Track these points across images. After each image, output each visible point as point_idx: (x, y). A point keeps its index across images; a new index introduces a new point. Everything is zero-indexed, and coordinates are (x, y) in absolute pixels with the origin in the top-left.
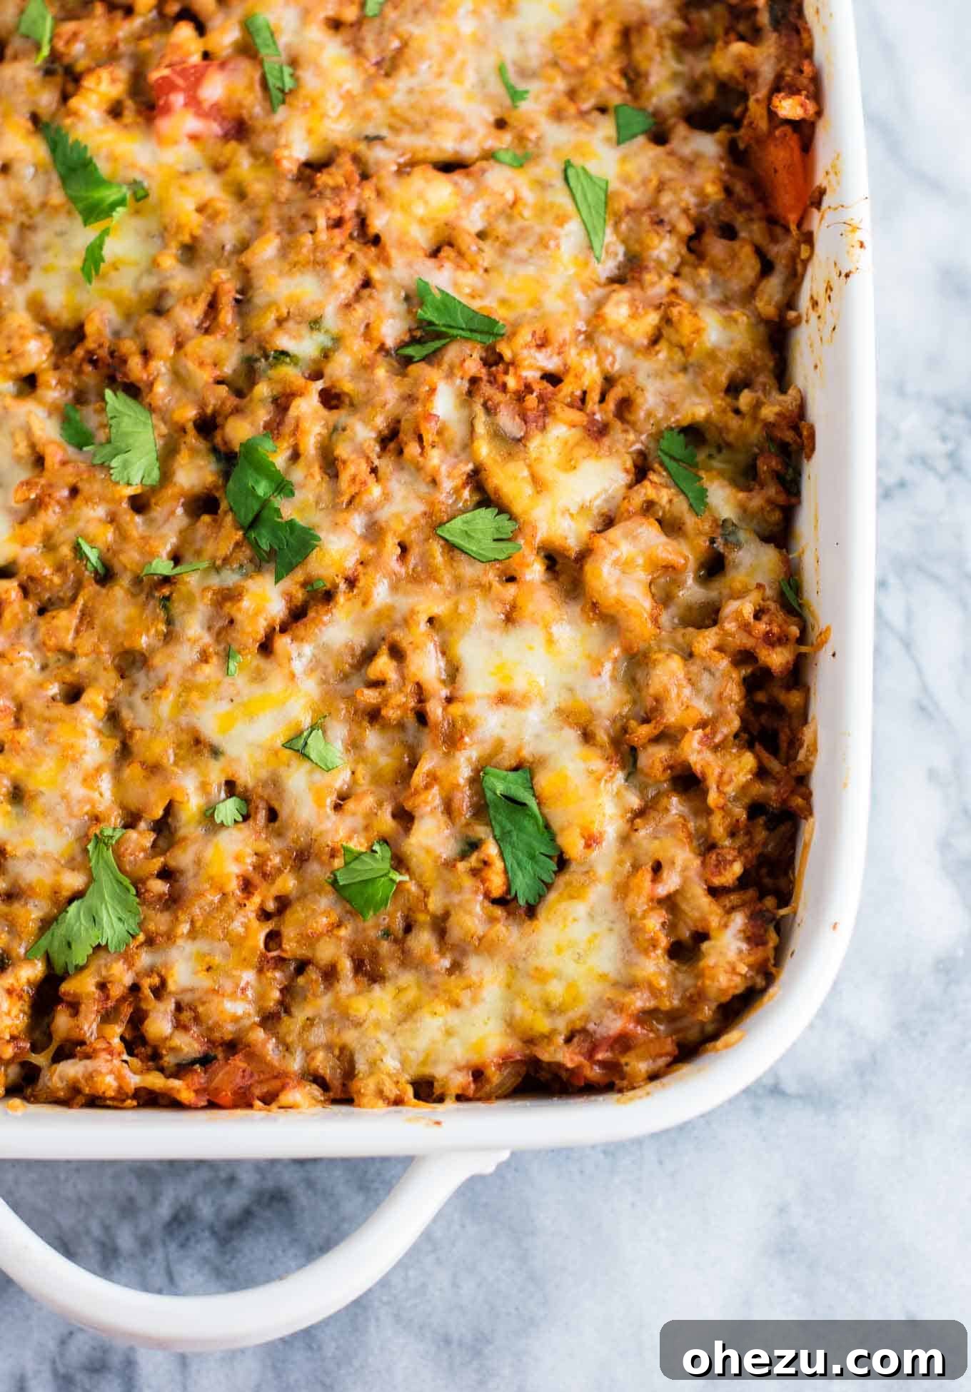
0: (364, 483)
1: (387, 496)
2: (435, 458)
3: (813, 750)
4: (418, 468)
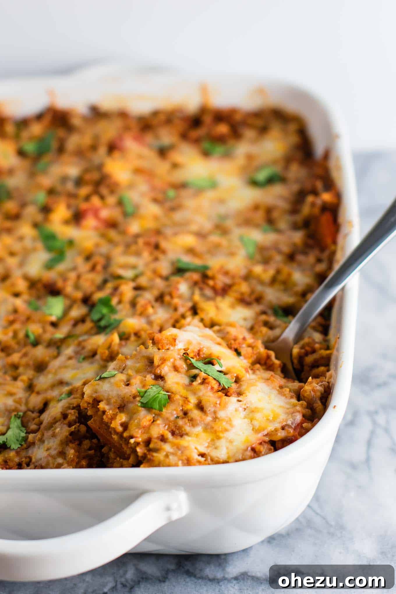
0: (146, 308)
1: (155, 313)
4: (169, 304)
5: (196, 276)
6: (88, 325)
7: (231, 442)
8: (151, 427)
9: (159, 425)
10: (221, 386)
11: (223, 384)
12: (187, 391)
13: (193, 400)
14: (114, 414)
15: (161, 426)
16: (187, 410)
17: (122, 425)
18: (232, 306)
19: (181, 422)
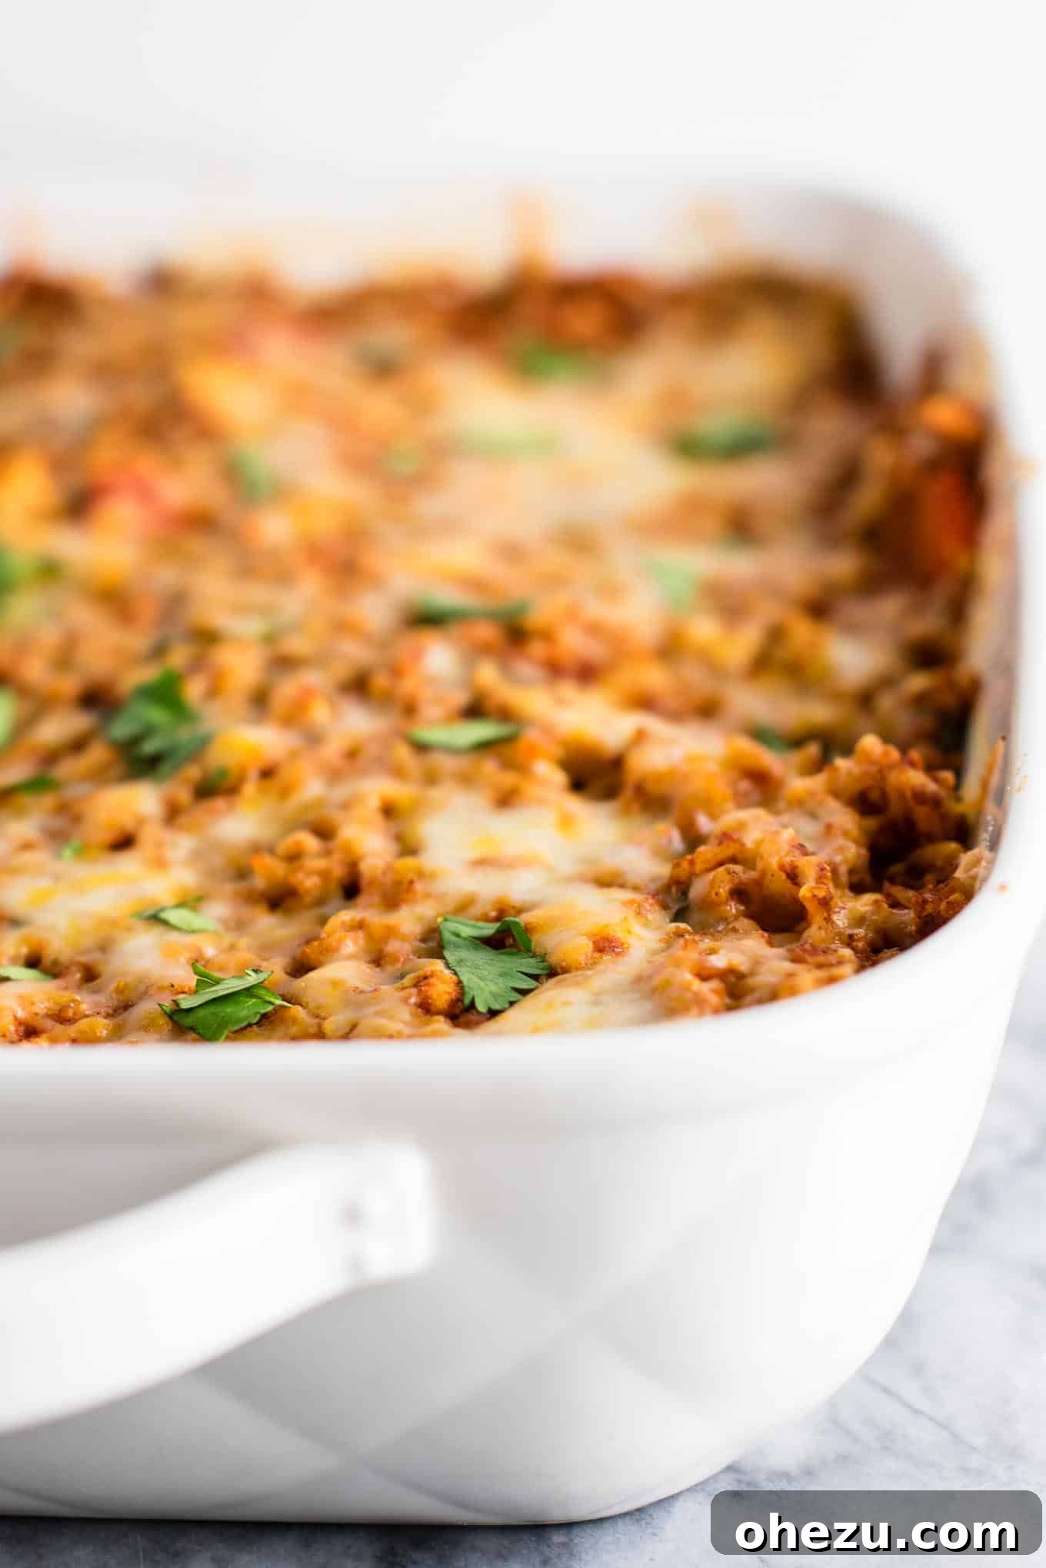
4: (387, 697)
5: (486, 632)
6: (97, 754)
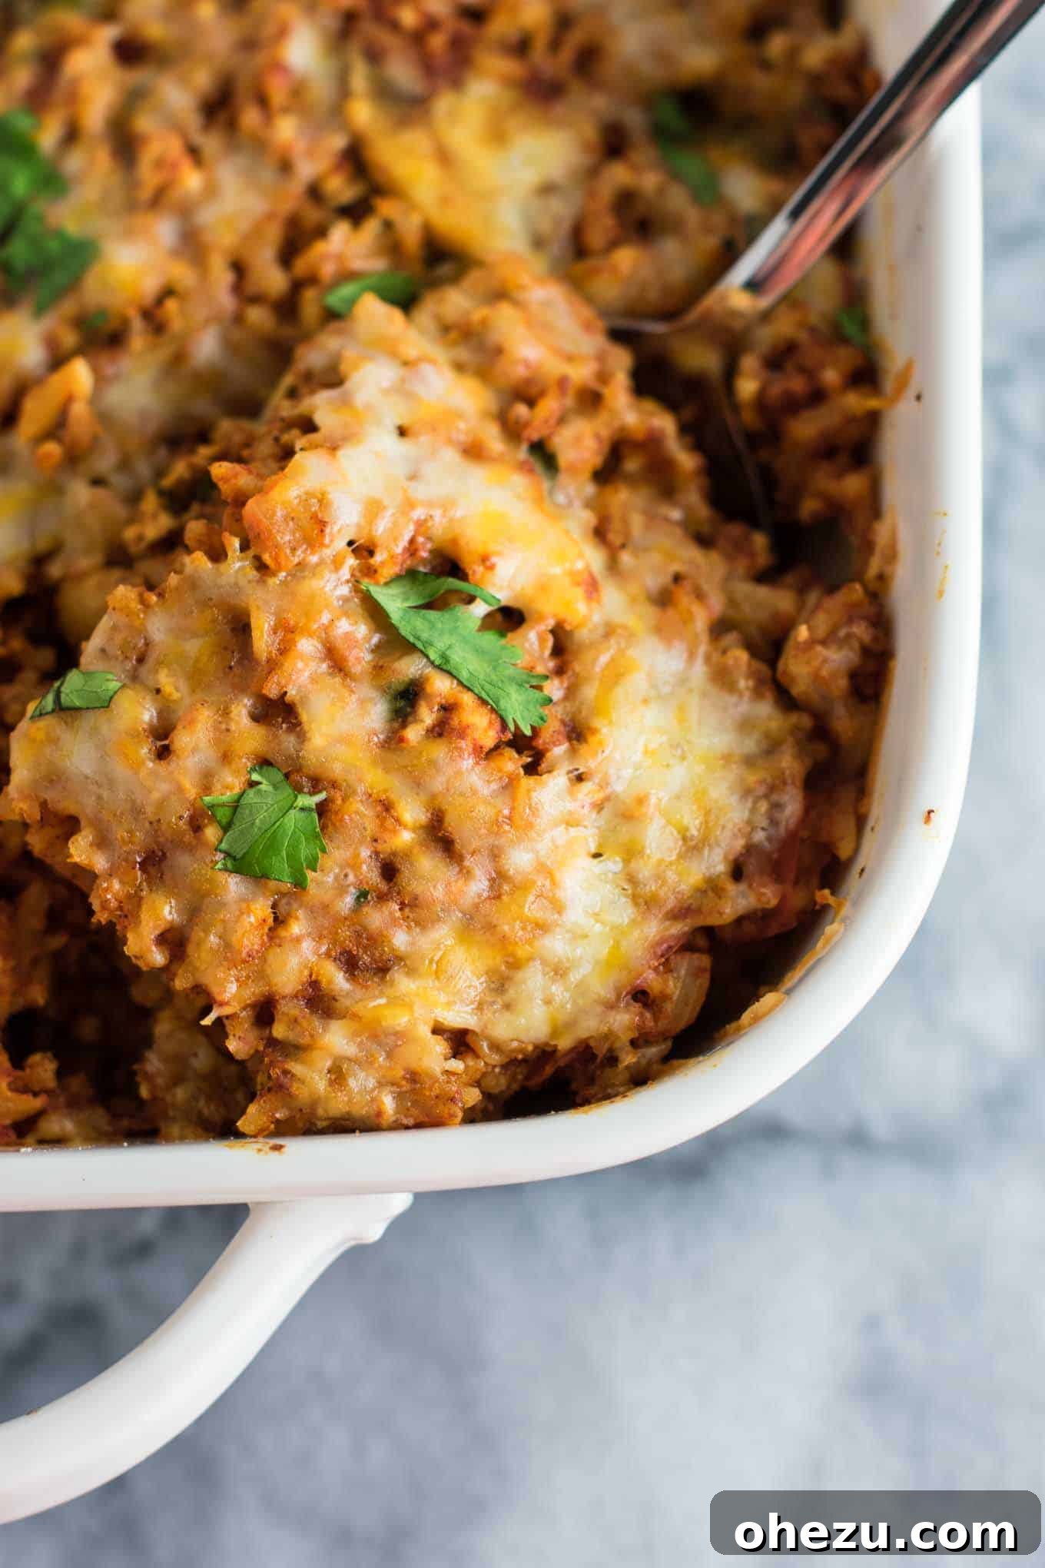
0: (174, 166)
1: (211, 190)
2: (286, 130)
3: (892, 556)
4: (260, 145)
7: (559, 971)
8: (271, 957)
9: (298, 940)
10: (509, 729)
11: (515, 721)
12: (387, 770)
13: (412, 812)
14: (129, 896)
15: (307, 946)
16: (394, 854)
17: (162, 939)
18: (497, 135)
19: (376, 918)
